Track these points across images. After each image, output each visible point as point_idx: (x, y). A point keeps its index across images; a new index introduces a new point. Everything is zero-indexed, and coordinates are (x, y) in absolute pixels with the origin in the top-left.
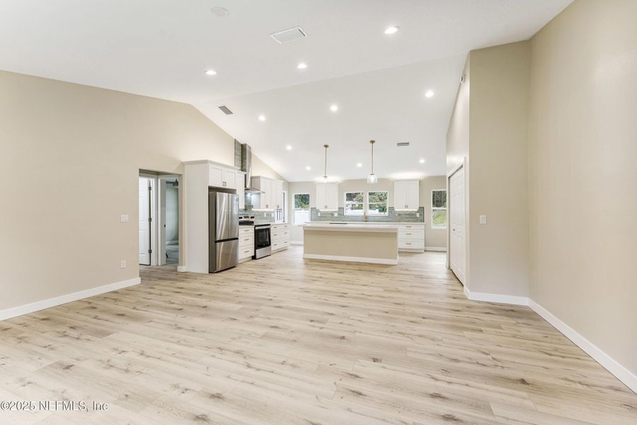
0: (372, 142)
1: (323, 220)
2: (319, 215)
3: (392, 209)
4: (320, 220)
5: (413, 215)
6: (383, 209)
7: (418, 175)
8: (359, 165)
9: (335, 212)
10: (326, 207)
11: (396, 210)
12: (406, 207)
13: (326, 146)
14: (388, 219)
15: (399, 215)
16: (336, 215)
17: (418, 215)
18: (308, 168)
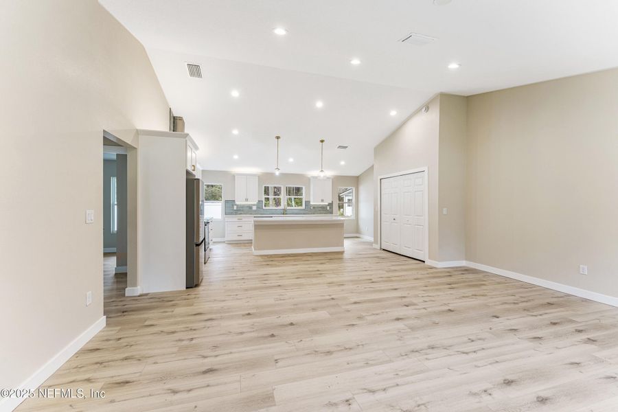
0: (322, 141)
1: (240, 214)
2: (235, 208)
3: (307, 203)
4: (236, 214)
5: (324, 208)
6: (299, 203)
7: (329, 173)
8: (291, 160)
9: (254, 205)
10: (247, 200)
11: (311, 203)
12: (322, 201)
13: (278, 138)
14: (305, 212)
15: (314, 208)
16: (254, 208)
17: (328, 208)
18: (236, 157)
